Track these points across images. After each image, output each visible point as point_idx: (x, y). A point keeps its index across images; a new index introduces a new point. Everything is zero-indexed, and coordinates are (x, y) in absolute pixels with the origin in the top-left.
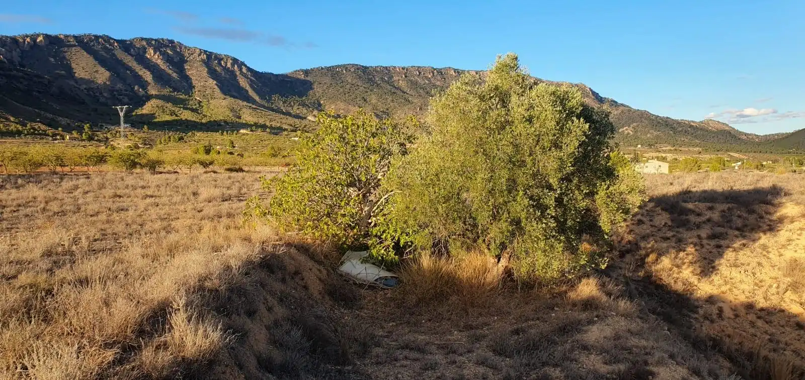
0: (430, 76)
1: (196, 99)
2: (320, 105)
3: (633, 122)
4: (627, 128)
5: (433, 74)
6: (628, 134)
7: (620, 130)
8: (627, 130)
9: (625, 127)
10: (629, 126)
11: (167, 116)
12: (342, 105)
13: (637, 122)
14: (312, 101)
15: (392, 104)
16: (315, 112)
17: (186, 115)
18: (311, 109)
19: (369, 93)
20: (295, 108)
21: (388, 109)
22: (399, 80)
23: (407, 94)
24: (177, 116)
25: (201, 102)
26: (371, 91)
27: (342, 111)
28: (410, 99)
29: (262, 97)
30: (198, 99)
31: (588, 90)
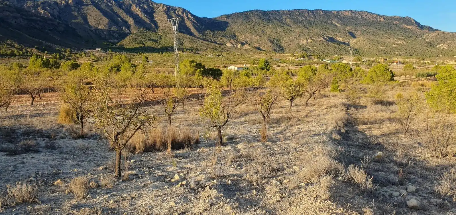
0: (306, 15)
1: (159, 34)
2: (235, 36)
3: (446, 41)
4: (442, 44)
5: (308, 14)
6: (443, 49)
7: (437, 47)
8: (442, 46)
9: (441, 44)
10: (444, 44)
11: (137, 45)
12: (248, 35)
13: (450, 41)
14: (231, 34)
15: (281, 33)
16: (232, 41)
17: (149, 44)
18: (229, 39)
19: (266, 27)
20: (220, 38)
21: (278, 37)
22: (286, 19)
23: (291, 27)
24: (143, 44)
25: (161, 36)
26: (267, 26)
27: (248, 39)
28: (293, 30)
29: (200, 32)
30: (160, 34)
31: (413, 21)
